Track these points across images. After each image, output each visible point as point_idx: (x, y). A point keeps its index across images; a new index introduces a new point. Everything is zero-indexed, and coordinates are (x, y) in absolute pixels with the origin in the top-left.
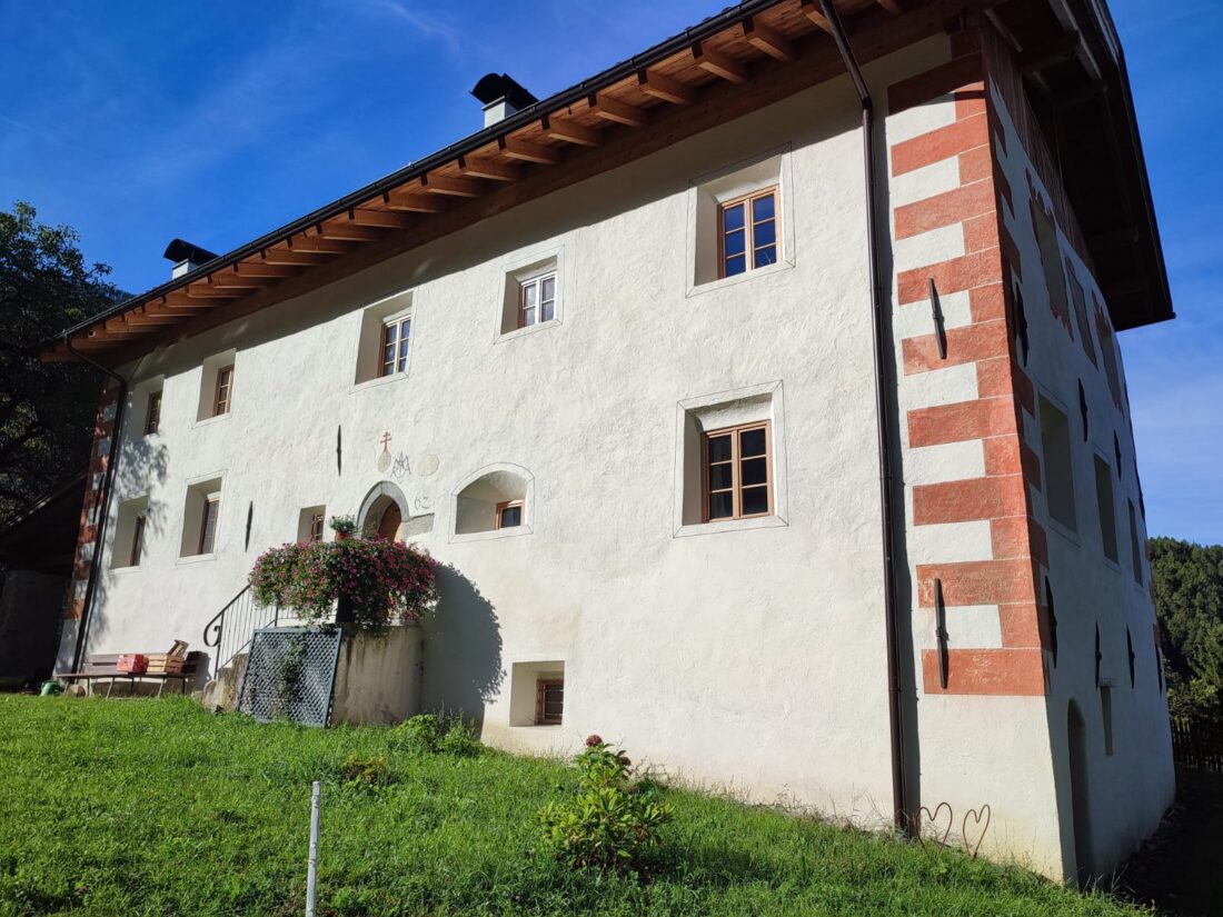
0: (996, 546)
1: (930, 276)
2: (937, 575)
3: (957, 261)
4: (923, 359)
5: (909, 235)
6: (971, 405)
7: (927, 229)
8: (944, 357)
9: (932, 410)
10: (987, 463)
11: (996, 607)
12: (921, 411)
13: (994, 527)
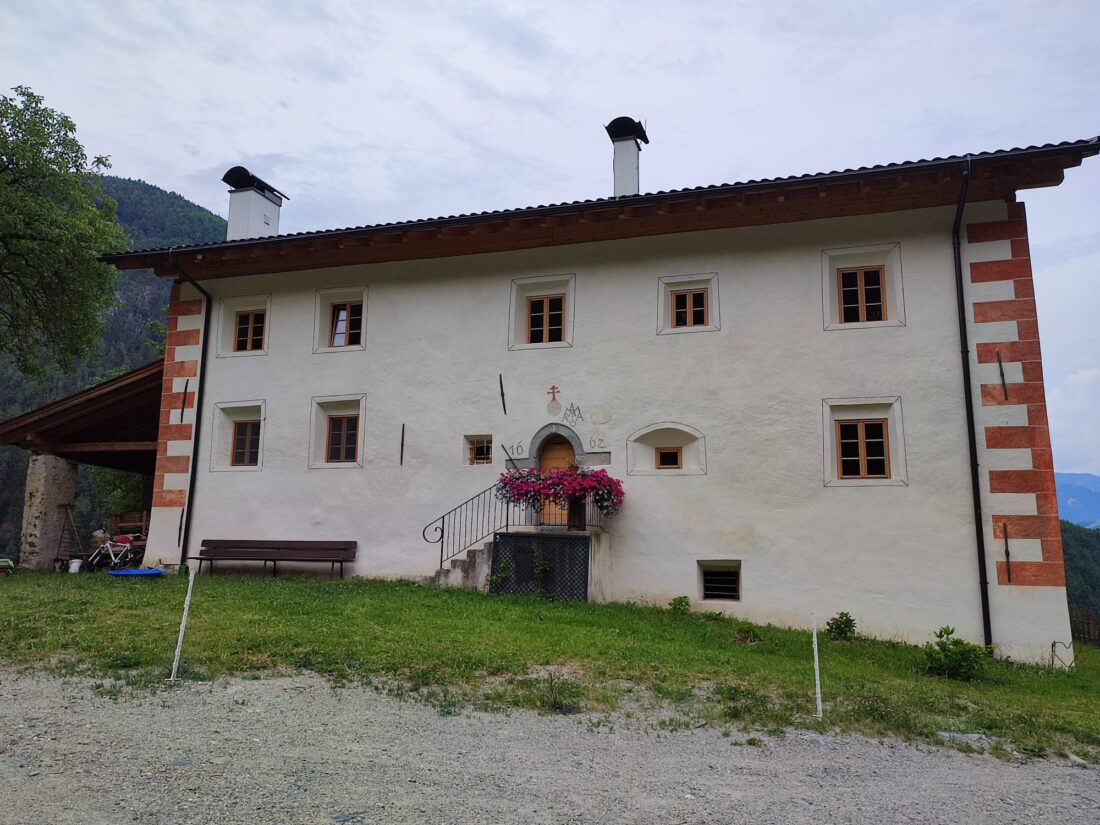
0: (1039, 508)
1: (997, 350)
2: (1004, 521)
3: (1013, 343)
4: (993, 398)
5: (983, 322)
6: (1024, 429)
7: (994, 320)
8: (1006, 399)
9: (1000, 428)
10: (1034, 462)
11: (1039, 540)
12: (994, 428)
13: (1038, 498)
